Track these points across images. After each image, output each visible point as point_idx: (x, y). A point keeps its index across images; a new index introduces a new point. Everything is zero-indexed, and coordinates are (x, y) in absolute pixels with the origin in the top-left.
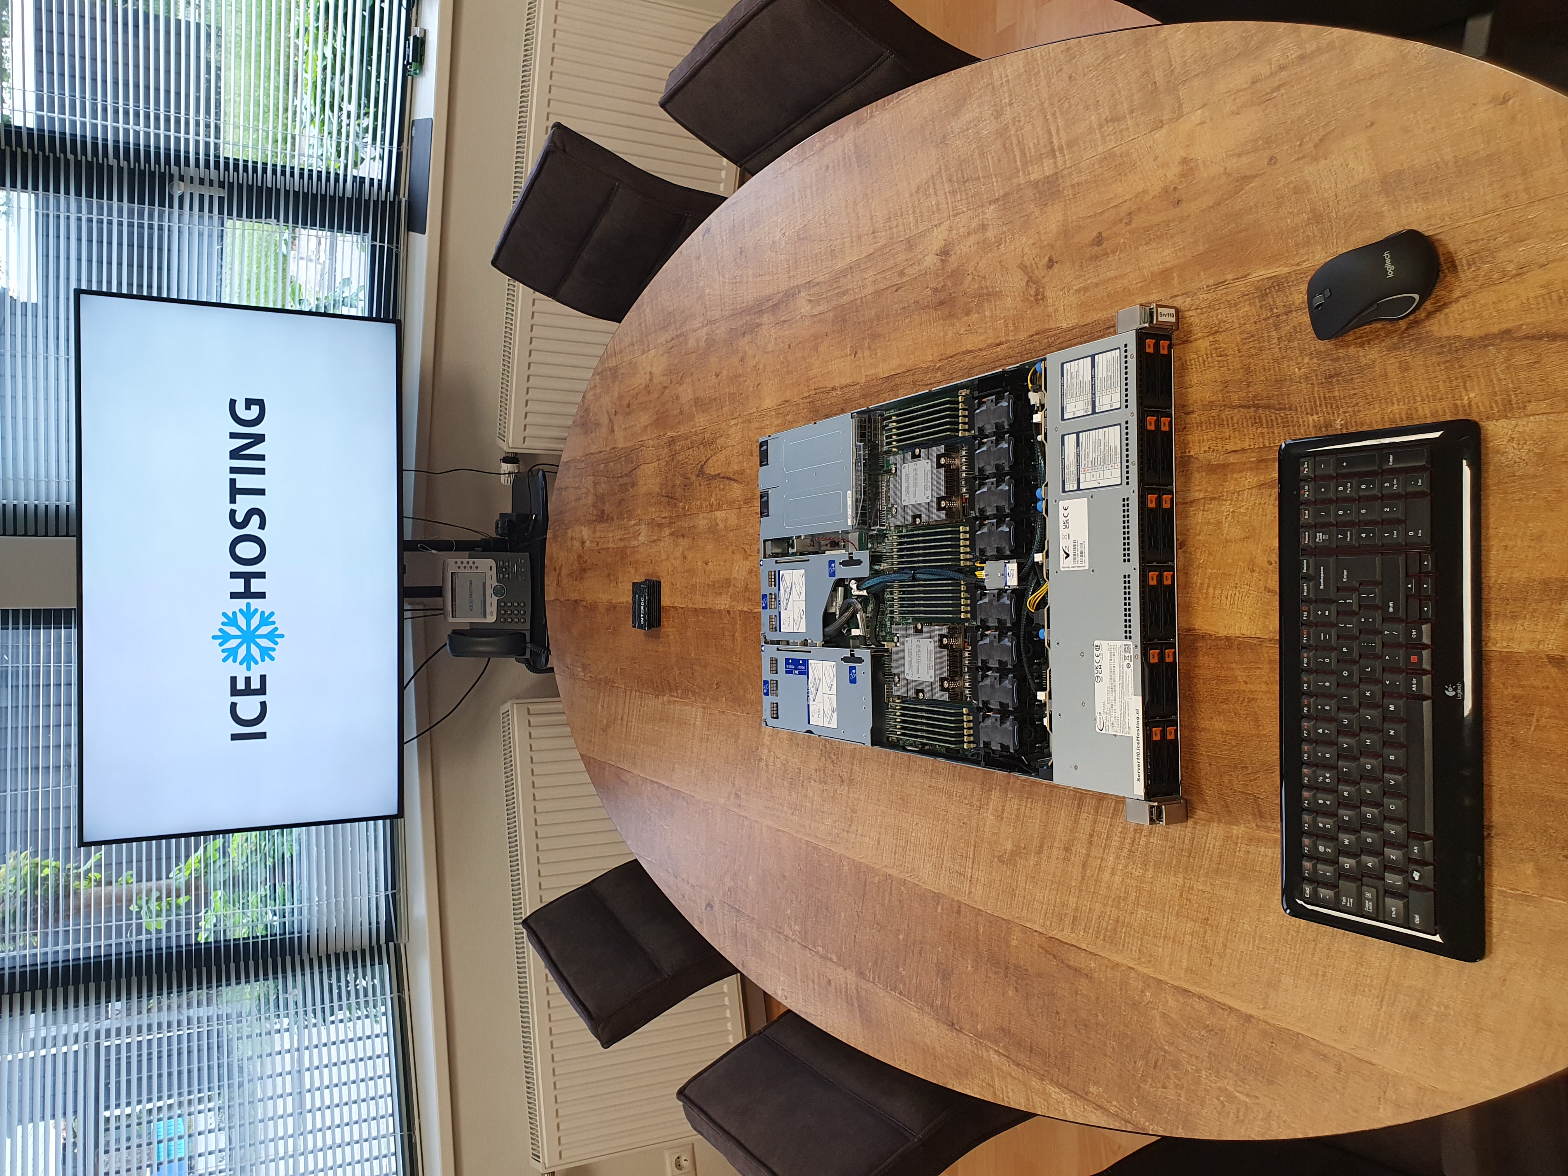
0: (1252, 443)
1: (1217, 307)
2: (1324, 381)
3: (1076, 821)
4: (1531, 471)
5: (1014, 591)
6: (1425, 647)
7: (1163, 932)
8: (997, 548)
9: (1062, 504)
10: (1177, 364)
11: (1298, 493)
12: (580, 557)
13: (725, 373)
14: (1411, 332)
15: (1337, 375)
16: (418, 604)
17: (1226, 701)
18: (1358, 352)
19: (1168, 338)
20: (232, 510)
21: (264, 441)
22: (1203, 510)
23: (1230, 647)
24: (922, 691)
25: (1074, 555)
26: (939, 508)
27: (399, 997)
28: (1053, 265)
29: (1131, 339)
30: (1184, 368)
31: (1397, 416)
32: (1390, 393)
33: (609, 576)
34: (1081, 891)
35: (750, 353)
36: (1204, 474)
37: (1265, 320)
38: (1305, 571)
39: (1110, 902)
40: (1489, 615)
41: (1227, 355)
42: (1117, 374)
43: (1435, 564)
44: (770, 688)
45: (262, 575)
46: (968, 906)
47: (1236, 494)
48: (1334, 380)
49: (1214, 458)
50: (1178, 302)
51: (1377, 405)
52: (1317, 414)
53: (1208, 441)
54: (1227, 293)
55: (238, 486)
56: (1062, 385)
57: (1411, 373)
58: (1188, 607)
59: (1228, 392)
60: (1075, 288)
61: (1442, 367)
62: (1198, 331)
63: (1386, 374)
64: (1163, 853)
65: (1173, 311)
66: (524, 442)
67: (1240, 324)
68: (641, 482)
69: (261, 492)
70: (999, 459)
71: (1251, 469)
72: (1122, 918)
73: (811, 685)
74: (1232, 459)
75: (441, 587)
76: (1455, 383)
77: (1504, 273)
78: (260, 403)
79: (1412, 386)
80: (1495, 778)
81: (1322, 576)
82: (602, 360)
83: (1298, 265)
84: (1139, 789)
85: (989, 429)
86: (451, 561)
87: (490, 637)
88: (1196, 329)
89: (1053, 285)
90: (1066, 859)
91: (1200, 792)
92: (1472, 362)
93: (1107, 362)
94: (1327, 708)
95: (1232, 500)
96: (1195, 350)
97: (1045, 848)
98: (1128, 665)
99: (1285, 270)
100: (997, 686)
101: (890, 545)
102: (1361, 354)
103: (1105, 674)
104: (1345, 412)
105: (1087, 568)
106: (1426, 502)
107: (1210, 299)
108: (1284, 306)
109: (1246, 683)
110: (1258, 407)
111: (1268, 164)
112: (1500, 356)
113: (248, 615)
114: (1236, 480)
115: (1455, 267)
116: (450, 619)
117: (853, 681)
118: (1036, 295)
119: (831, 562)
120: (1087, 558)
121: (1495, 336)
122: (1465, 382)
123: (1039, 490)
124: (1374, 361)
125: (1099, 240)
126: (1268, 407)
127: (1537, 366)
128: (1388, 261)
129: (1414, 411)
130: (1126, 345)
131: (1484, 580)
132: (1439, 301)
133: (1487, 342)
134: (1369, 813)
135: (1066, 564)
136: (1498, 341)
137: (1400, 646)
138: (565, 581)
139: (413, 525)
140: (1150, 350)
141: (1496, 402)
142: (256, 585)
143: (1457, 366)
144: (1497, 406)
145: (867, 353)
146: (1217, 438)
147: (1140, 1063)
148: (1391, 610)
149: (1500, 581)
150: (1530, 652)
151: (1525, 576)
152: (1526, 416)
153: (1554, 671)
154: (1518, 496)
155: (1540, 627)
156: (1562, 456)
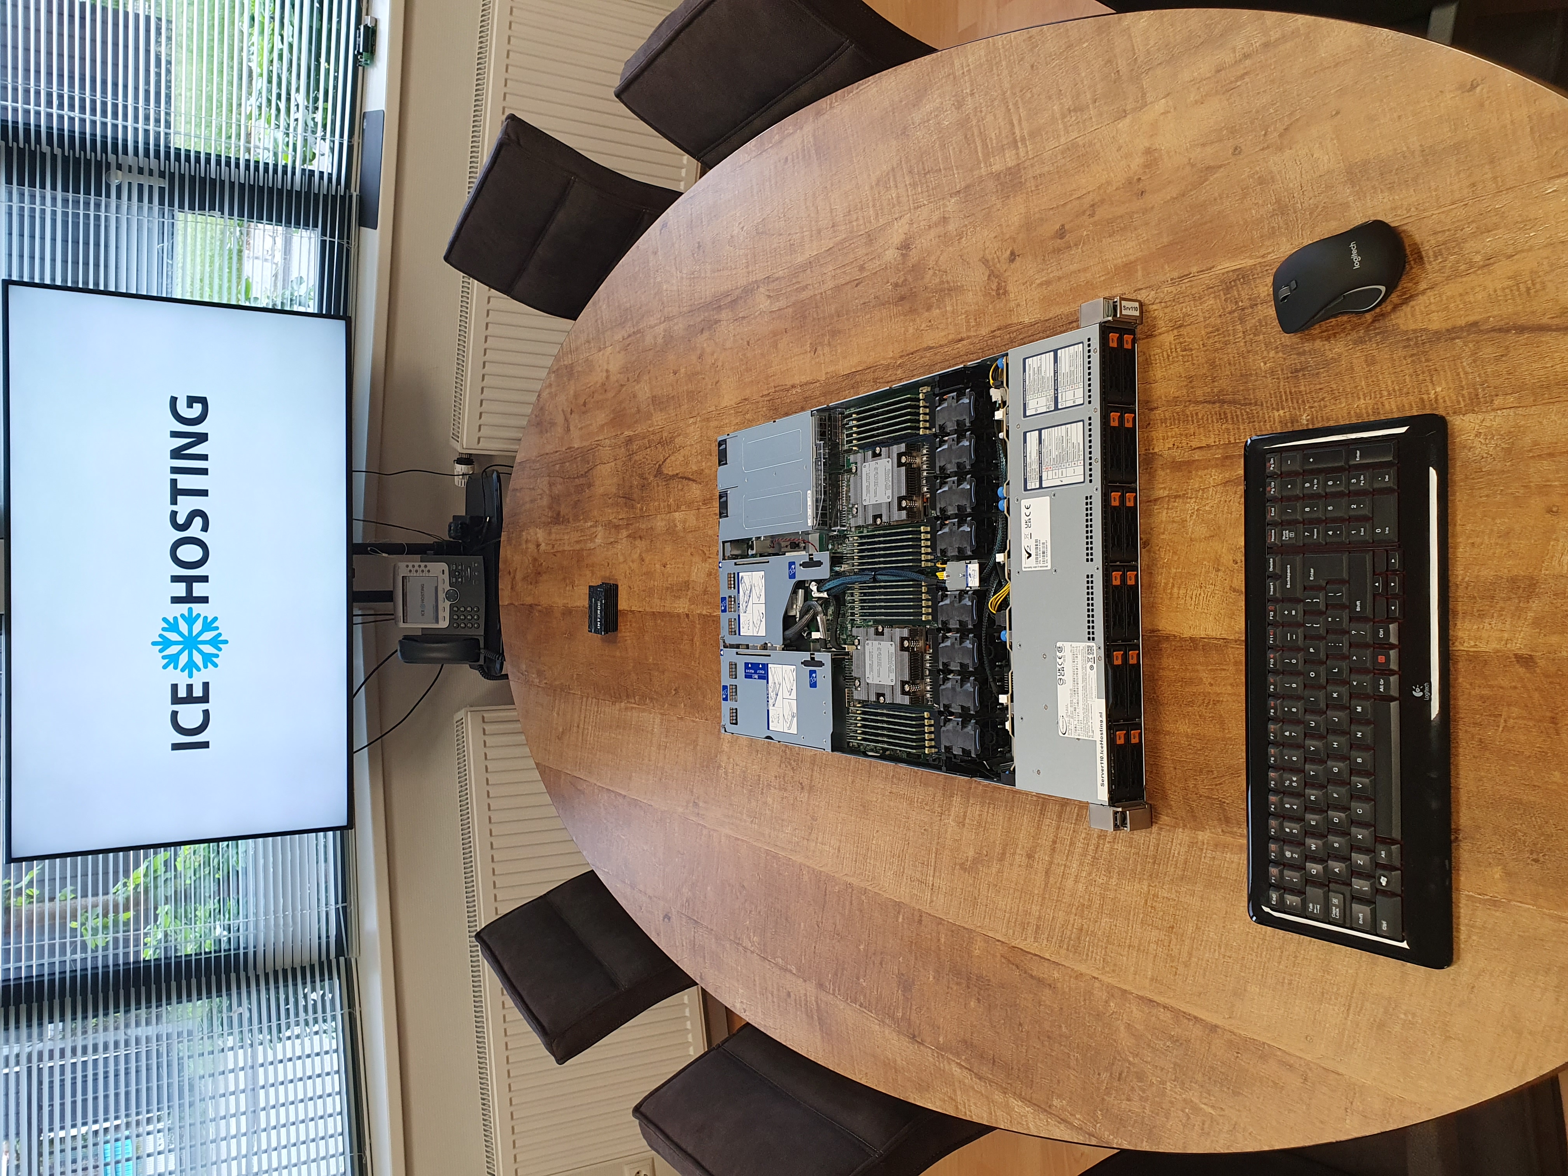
0: (1217, 440)
1: (1181, 300)
2: (1290, 375)
3: (1039, 827)
4: (1499, 466)
5: (975, 592)
6: (1392, 647)
7: (1128, 941)
8: (959, 548)
9: (1024, 503)
10: (1141, 359)
11: (1265, 489)
12: (535, 560)
13: (683, 370)
14: (1377, 325)
15: (1302, 369)
16: (370, 609)
17: (1191, 704)
18: (1323, 345)
19: (1132, 332)
20: (172, 511)
21: (207, 440)
22: (1168, 509)
23: (1195, 649)
24: (883, 695)
25: (1037, 555)
26: (900, 508)
27: (350, 1013)
28: (1015, 259)
29: (1094, 332)
30: (1148, 363)
31: (1364, 411)
32: (1356, 387)
33: (564, 579)
34: (1044, 898)
35: (708, 350)
36: (1168, 471)
37: (1230, 313)
38: (1271, 569)
39: (1074, 910)
40: (1456, 613)
41: (1191, 350)
42: (1080, 369)
43: (1403, 561)
44: (730, 692)
45: (204, 579)
46: (930, 915)
47: (1201, 492)
48: (1300, 374)
49: (1178, 455)
50: (1142, 296)
51: (1343, 400)
52: (1283, 409)
53: (1173, 437)
54: (1191, 286)
55: (179, 487)
56: (1024, 381)
57: (1378, 367)
58: (1152, 608)
59: (1192, 388)
60: (1038, 282)
61: (1409, 360)
62: (1162, 325)
63: (1352, 368)
64: (1127, 860)
65: (1137, 305)
66: (479, 443)
67: (1205, 317)
68: (597, 483)
69: (204, 493)
70: (960, 457)
71: (1216, 466)
72: (1085, 926)
73: (770, 690)
74: (1197, 455)
75: (392, 592)
76: (1421, 377)
77: (1471, 264)
78: (203, 401)
79: (1378, 380)
80: (1462, 781)
81: (1289, 574)
82: (557, 358)
83: (1263, 257)
84: (1103, 795)
85: (951, 427)
86: (402, 565)
87: (445, 643)
88: (1161, 323)
89: (1015, 279)
90: (1029, 866)
91: (1165, 797)
92: (1438, 356)
93: (1070, 357)
94: (1294, 710)
95: (1197, 498)
96: (1159, 344)
97: (1008, 855)
98: (1092, 667)
99: (1251, 262)
100: (958, 689)
101: (850, 547)
102: (1327, 347)
103: (1068, 676)
104: (1311, 407)
105: (1049, 568)
106: (1393, 499)
107: (1175, 292)
108: (1250, 299)
109: (1211, 685)
110: (1223, 402)
111: (1233, 154)
112: (1467, 350)
113: (190, 620)
114: (1201, 477)
115: (1421, 258)
116: (402, 625)
117: (813, 685)
118: (998, 289)
119: (791, 564)
120: (1049, 558)
121: (1462, 328)
122: (1432, 376)
123: (1000, 489)
124: (1340, 355)
125: (1061, 233)
126: (1234, 402)
127: (1504, 359)
128: (1354, 252)
129: (1380, 406)
130: (1089, 340)
131: (1450, 578)
132: (1404, 293)
133: (1454, 335)
134: (1336, 817)
135: (1028, 564)
136: (1465, 334)
137: (1366, 646)
138: (520, 585)
139: (364, 526)
140: (1114, 344)
141: (1463, 396)
142: (199, 589)
143: (1423, 360)
144: (1464, 400)
145: (827, 349)
146: (1181, 435)
147: (1105, 1076)
148: (1358, 609)
149: (1467, 579)
150: (1498, 651)
151: (1492, 573)
152: (1493, 410)
153: (1522, 670)
154: (1485, 492)
155: (1507, 626)
156: (1530, 451)
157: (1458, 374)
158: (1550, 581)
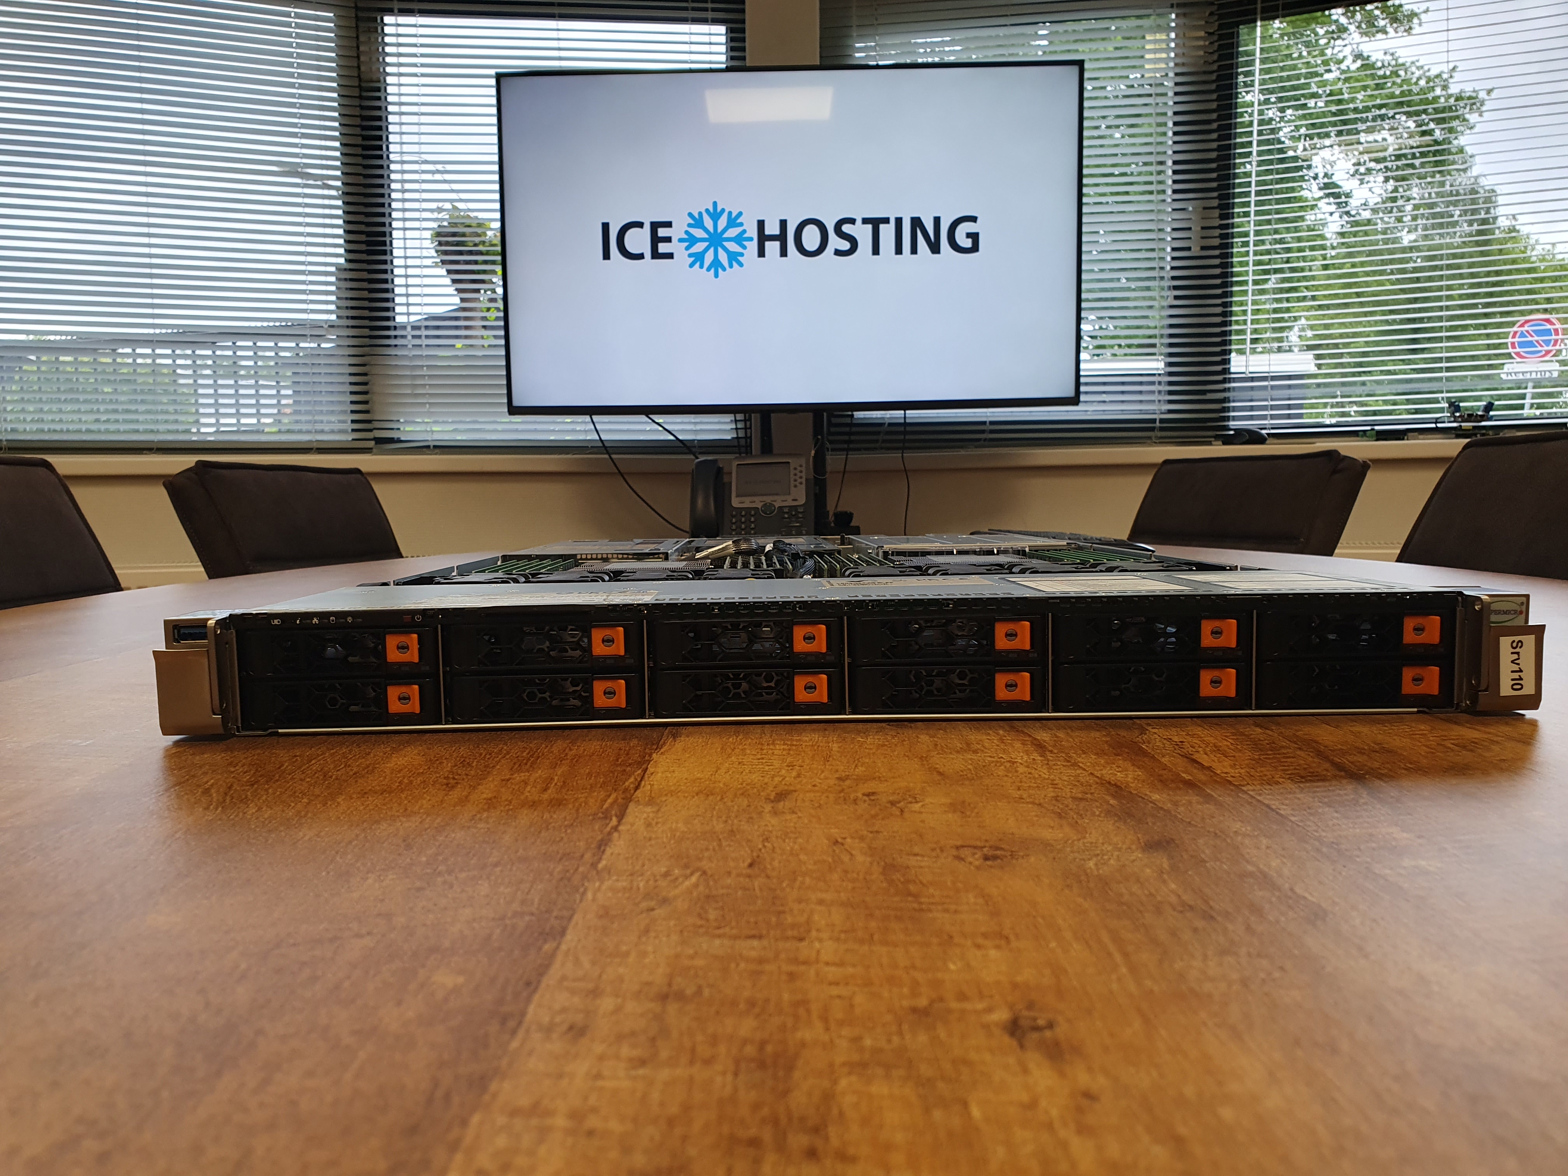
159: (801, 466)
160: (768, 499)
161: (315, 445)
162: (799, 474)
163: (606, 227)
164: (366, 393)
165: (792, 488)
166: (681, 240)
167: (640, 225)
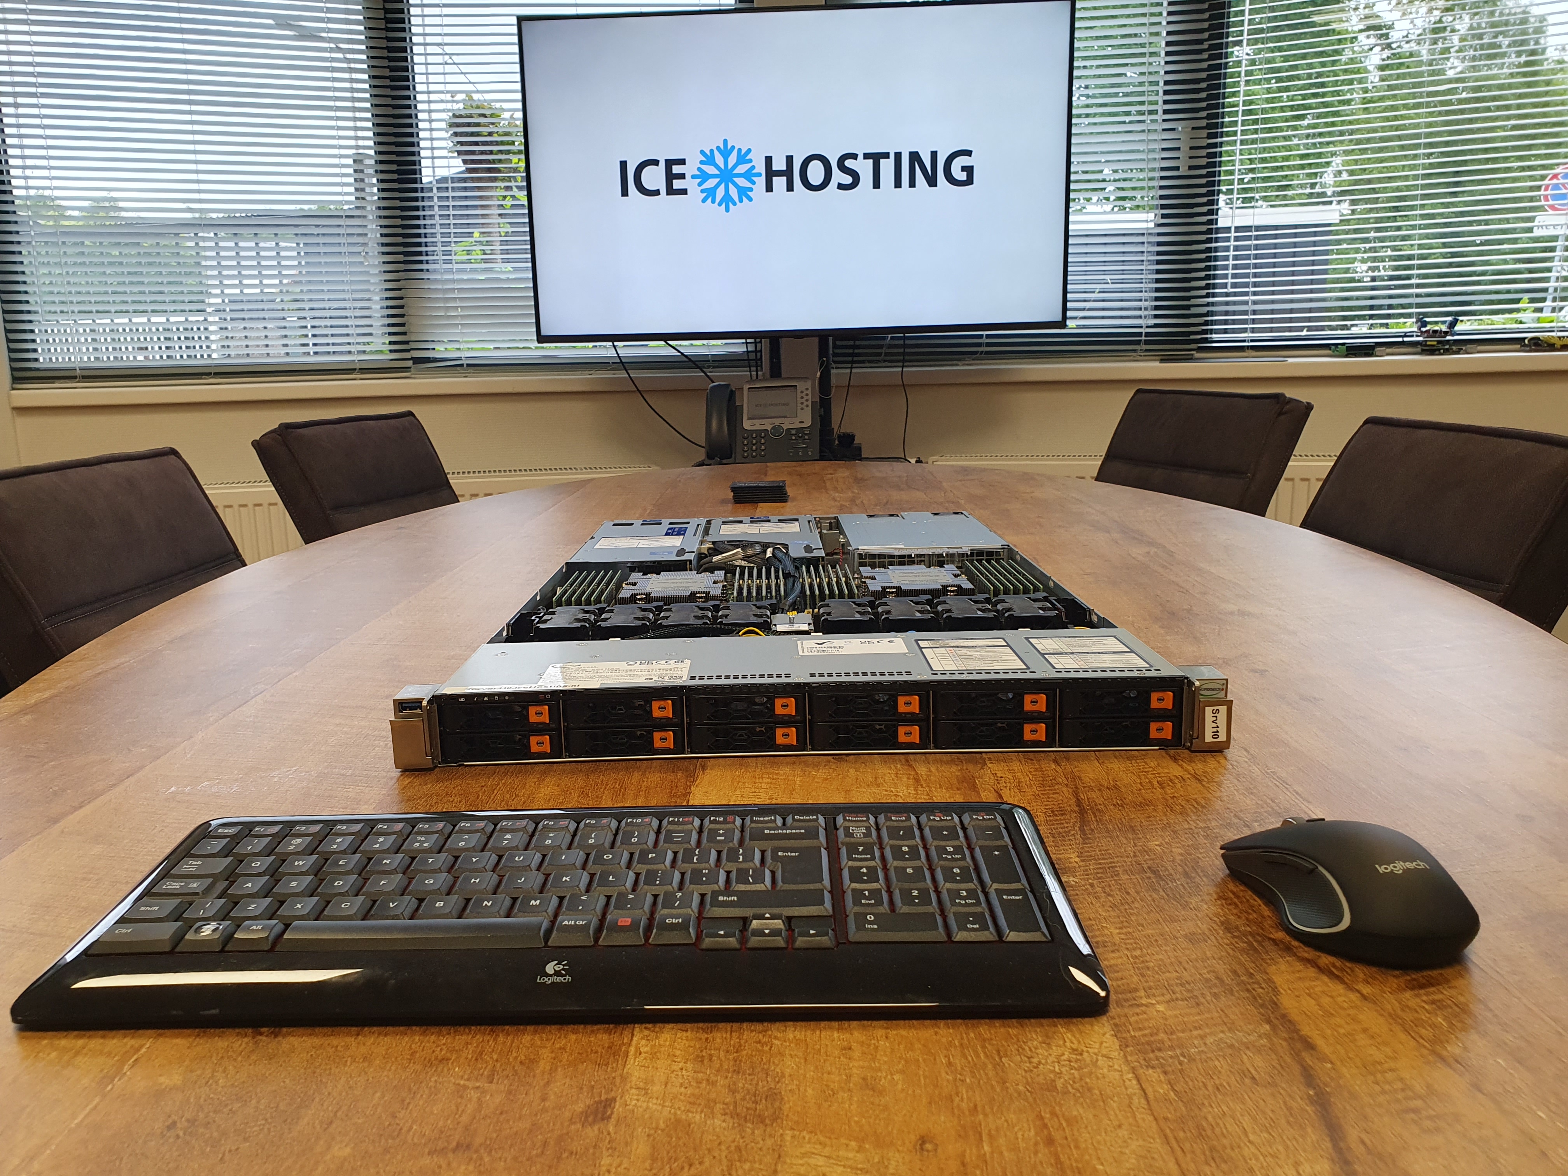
1: (1242, 780)
2: (1145, 866)
4: (1014, 1077)
10: (1135, 753)
13: (1043, 520)
14: (1267, 943)
15: (1159, 877)
18: (1209, 895)
22: (897, 774)
24: (634, 585)
29: (1169, 673)
35: (1071, 529)
36: (958, 773)
42: (1110, 666)
48: (1150, 875)
49: (985, 780)
53: (1014, 776)
54: (1267, 787)
56: (1080, 637)
57: (1184, 945)
61: (1208, 976)
62: (1196, 767)
63: (1175, 921)
65: (1222, 740)
68: (902, 493)
70: (960, 612)
75: (780, 376)
76: (1177, 989)
77: (1438, 1042)
79: (1161, 946)
84: (451, 689)
85: (1003, 605)
86: (808, 385)
87: (728, 427)
88: (1198, 765)
92: (1227, 1006)
93: (1127, 660)
96: (1164, 765)
98: (649, 679)
103: (638, 667)
106: (931, 938)
107: (1254, 775)
112: (1252, 1038)
113: (750, 175)
116: (746, 387)
120: (816, 653)
121: (1295, 1031)
122: (1184, 1000)
127: (1247, 1081)
130: (1157, 670)
132: (1341, 970)
134: (344, 883)
136: (1286, 1036)
138: (788, 469)
140: (1155, 704)
141: (1152, 1034)
143: (1215, 991)
146: (1019, 783)
149: (776, 1042)
150: (624, 1079)
151: (787, 1071)
152: (1134, 1070)
153: (580, 1107)
154: (958, 1062)
155: (675, 1090)
156: (1054, 1114)
157: (1196, 1028)
158: (769, 1142)
159: (807, 389)
160: (777, 422)
161: (358, 366)
162: (806, 398)
163: (623, 165)
164: (402, 316)
165: (799, 410)
166: (693, 177)
167: (656, 162)
